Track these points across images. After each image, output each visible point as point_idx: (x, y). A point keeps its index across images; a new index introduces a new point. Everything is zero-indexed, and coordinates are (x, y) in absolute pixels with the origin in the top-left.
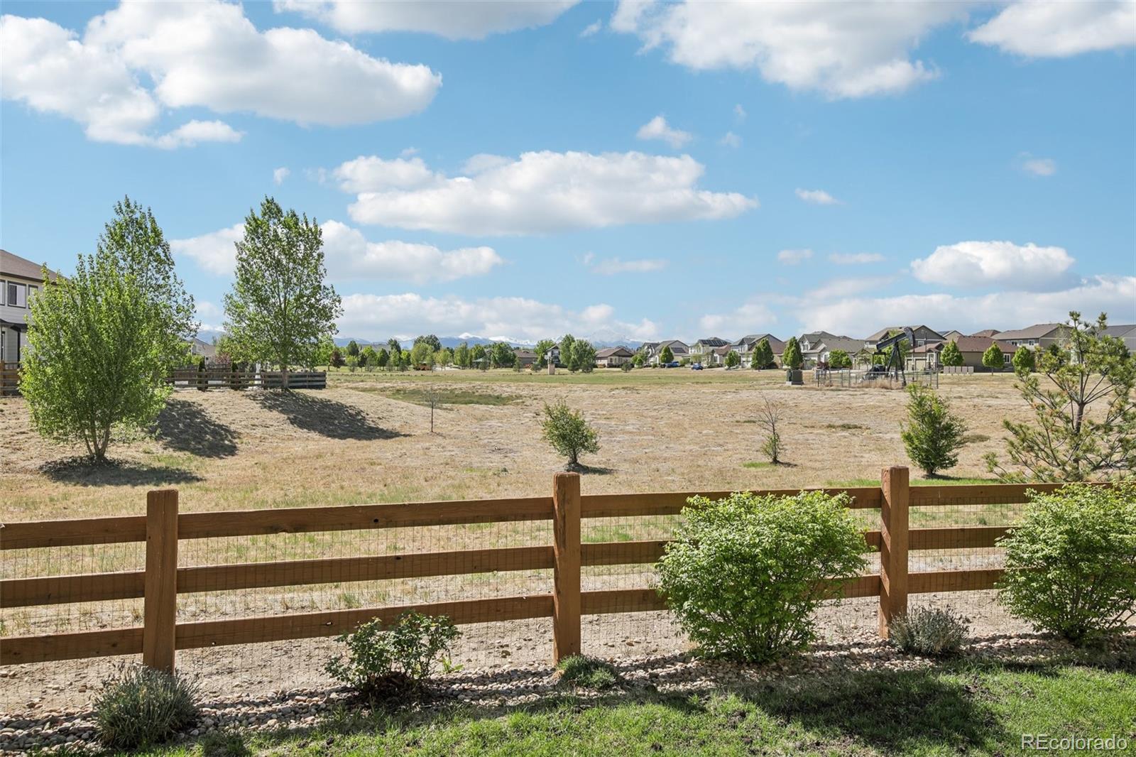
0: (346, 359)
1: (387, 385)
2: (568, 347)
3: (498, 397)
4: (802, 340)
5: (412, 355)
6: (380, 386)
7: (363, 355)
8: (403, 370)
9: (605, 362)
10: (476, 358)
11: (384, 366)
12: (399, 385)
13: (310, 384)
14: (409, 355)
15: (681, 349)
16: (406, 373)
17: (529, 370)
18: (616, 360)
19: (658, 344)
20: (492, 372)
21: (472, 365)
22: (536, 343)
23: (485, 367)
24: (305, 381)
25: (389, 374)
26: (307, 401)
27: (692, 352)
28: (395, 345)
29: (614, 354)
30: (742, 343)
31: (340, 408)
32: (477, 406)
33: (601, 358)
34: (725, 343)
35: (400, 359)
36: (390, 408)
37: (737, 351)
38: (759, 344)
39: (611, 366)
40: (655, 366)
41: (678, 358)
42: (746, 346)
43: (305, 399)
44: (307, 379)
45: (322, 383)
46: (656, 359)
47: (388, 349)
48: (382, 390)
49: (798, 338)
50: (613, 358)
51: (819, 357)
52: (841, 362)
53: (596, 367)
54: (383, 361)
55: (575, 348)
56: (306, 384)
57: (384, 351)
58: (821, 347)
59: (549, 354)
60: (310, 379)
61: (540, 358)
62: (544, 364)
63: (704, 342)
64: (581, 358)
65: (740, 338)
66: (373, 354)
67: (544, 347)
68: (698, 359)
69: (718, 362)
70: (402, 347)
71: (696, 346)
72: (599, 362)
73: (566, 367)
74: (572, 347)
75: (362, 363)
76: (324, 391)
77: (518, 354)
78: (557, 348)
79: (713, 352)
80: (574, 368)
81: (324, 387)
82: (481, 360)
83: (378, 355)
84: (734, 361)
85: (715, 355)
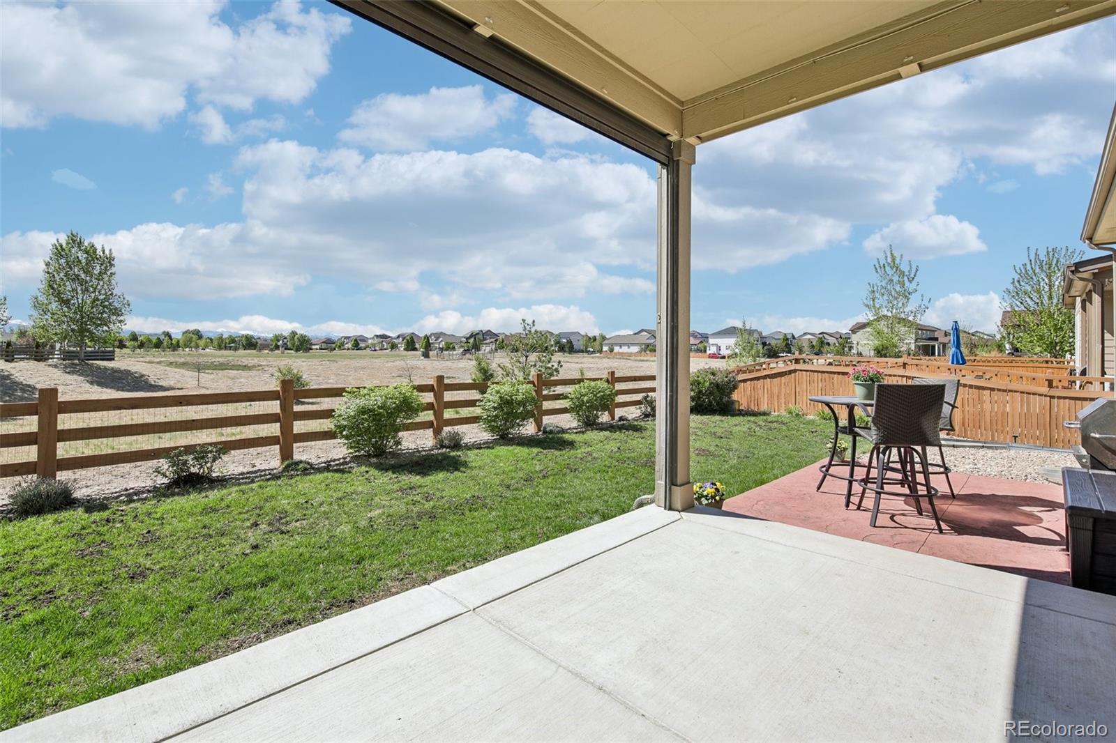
0: (128, 344)
1: (162, 359)
2: (293, 338)
3: (245, 366)
4: (431, 336)
5: (181, 342)
6: (158, 360)
7: (142, 341)
8: (174, 351)
9: (318, 347)
10: (229, 344)
11: (158, 348)
12: (172, 359)
13: (101, 357)
14: (178, 341)
15: (364, 339)
16: (176, 353)
17: (267, 351)
18: (324, 346)
19: (350, 337)
20: (241, 352)
21: (226, 348)
22: (272, 335)
23: (236, 349)
24: (98, 356)
25: (163, 353)
26: (100, 369)
27: (370, 341)
28: (168, 335)
29: (323, 342)
30: (398, 337)
31: (128, 373)
32: (230, 371)
33: (314, 345)
34: (390, 337)
35: (172, 344)
36: (166, 372)
37: (396, 341)
38: (408, 338)
39: (321, 349)
40: (348, 349)
41: (362, 345)
42: (401, 339)
43: (98, 368)
44: (99, 354)
45: (112, 357)
46: (350, 345)
47: (162, 337)
48: (159, 363)
49: (428, 335)
50: (323, 344)
51: (439, 345)
52: (449, 347)
53: (311, 349)
54: (158, 345)
55: (298, 338)
56: (98, 357)
57: (159, 339)
58: (440, 340)
59: (281, 342)
60: (102, 354)
61: (274, 344)
62: (277, 347)
63: (377, 336)
64: (302, 344)
65: (397, 334)
66: (150, 341)
67: (277, 338)
68: (374, 345)
69: (385, 347)
70: (173, 336)
71: (373, 338)
72: (313, 347)
73: (292, 349)
74: (296, 338)
75: (141, 346)
76: (113, 362)
77: (259, 342)
78: (286, 338)
79: (382, 341)
80: (297, 350)
81: (113, 359)
82: (233, 345)
83: (154, 341)
84: (394, 347)
85: (384, 343)
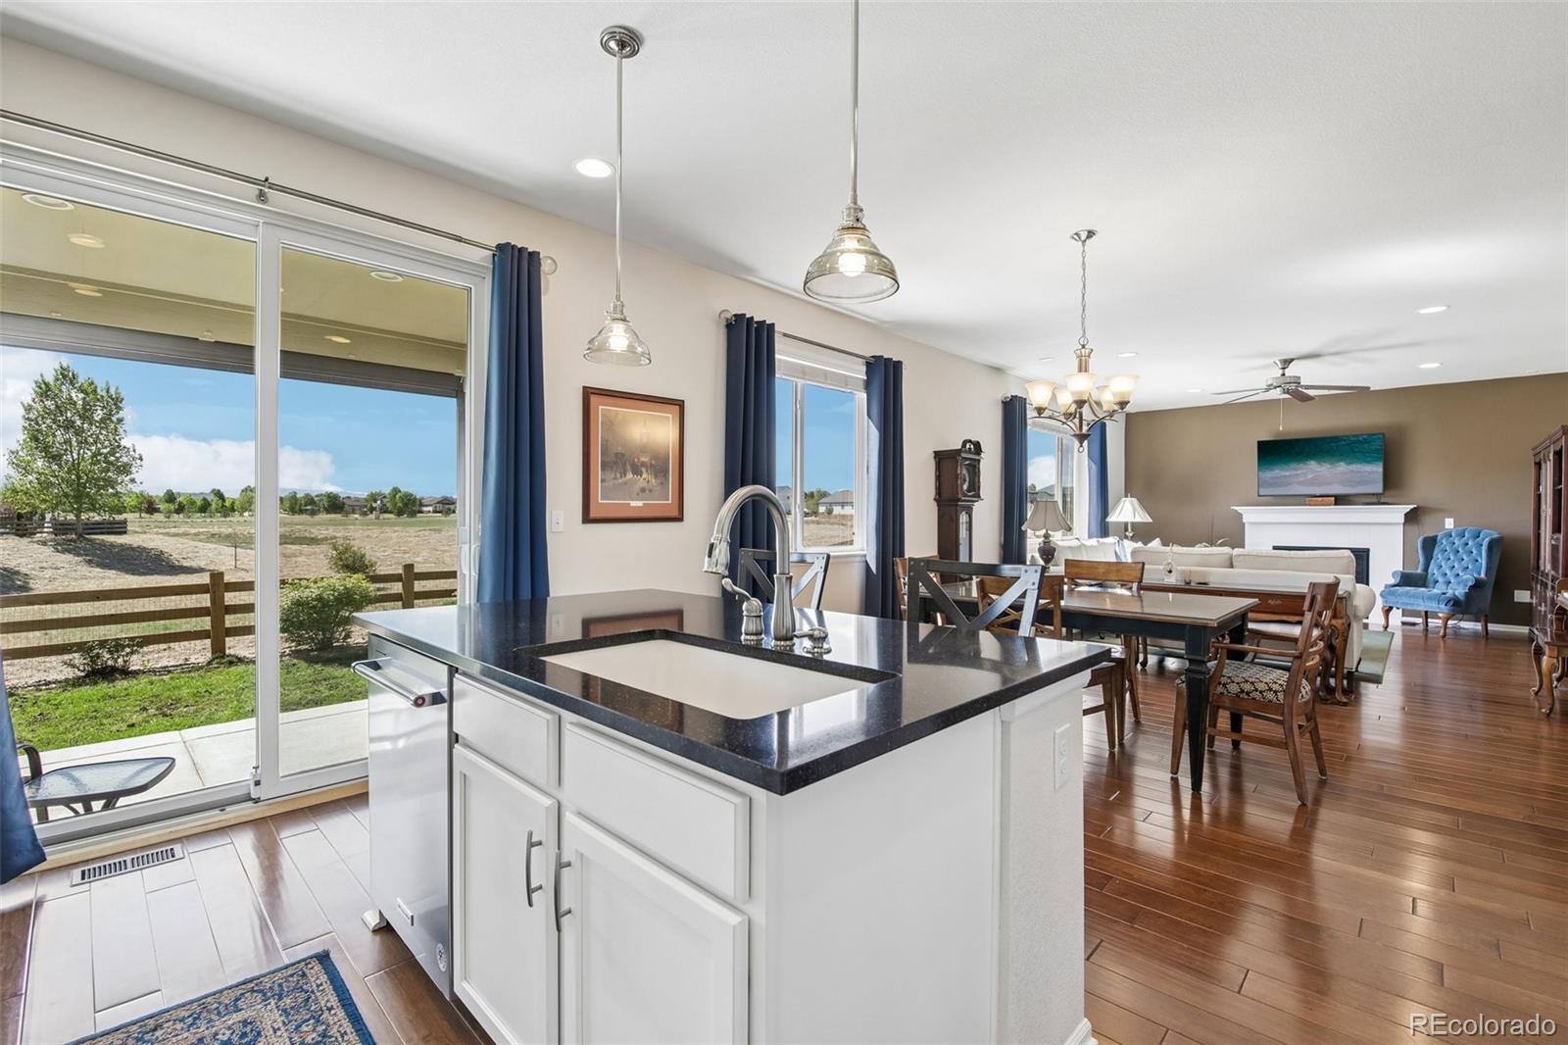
0: (161, 506)
1: (201, 530)
2: (396, 496)
3: (313, 539)
5: (237, 503)
6: (193, 531)
7: (180, 503)
8: (225, 516)
9: (431, 509)
10: (306, 505)
11: (204, 512)
12: (216, 530)
13: (109, 530)
14: (233, 503)
16: (228, 519)
17: (357, 516)
18: (440, 507)
20: (324, 517)
21: (301, 512)
22: (367, 493)
23: (313, 513)
24: (106, 528)
25: (206, 521)
26: (105, 546)
28: (219, 495)
29: (439, 502)
31: (142, 550)
32: (290, 546)
33: (427, 506)
35: (223, 506)
36: (196, 550)
39: (435, 512)
43: (103, 544)
44: (108, 525)
45: (123, 530)
47: (211, 498)
48: (196, 535)
50: (438, 505)
53: (422, 512)
54: (205, 508)
55: (401, 497)
56: (104, 530)
57: (205, 499)
59: (379, 502)
61: (369, 505)
62: (372, 509)
64: (406, 505)
66: (193, 503)
67: (373, 497)
70: (226, 495)
72: (425, 509)
73: (391, 513)
74: (399, 496)
75: (180, 510)
76: (124, 536)
77: (348, 502)
78: (385, 497)
80: (400, 513)
81: (125, 533)
82: (309, 507)
83: (199, 503)
